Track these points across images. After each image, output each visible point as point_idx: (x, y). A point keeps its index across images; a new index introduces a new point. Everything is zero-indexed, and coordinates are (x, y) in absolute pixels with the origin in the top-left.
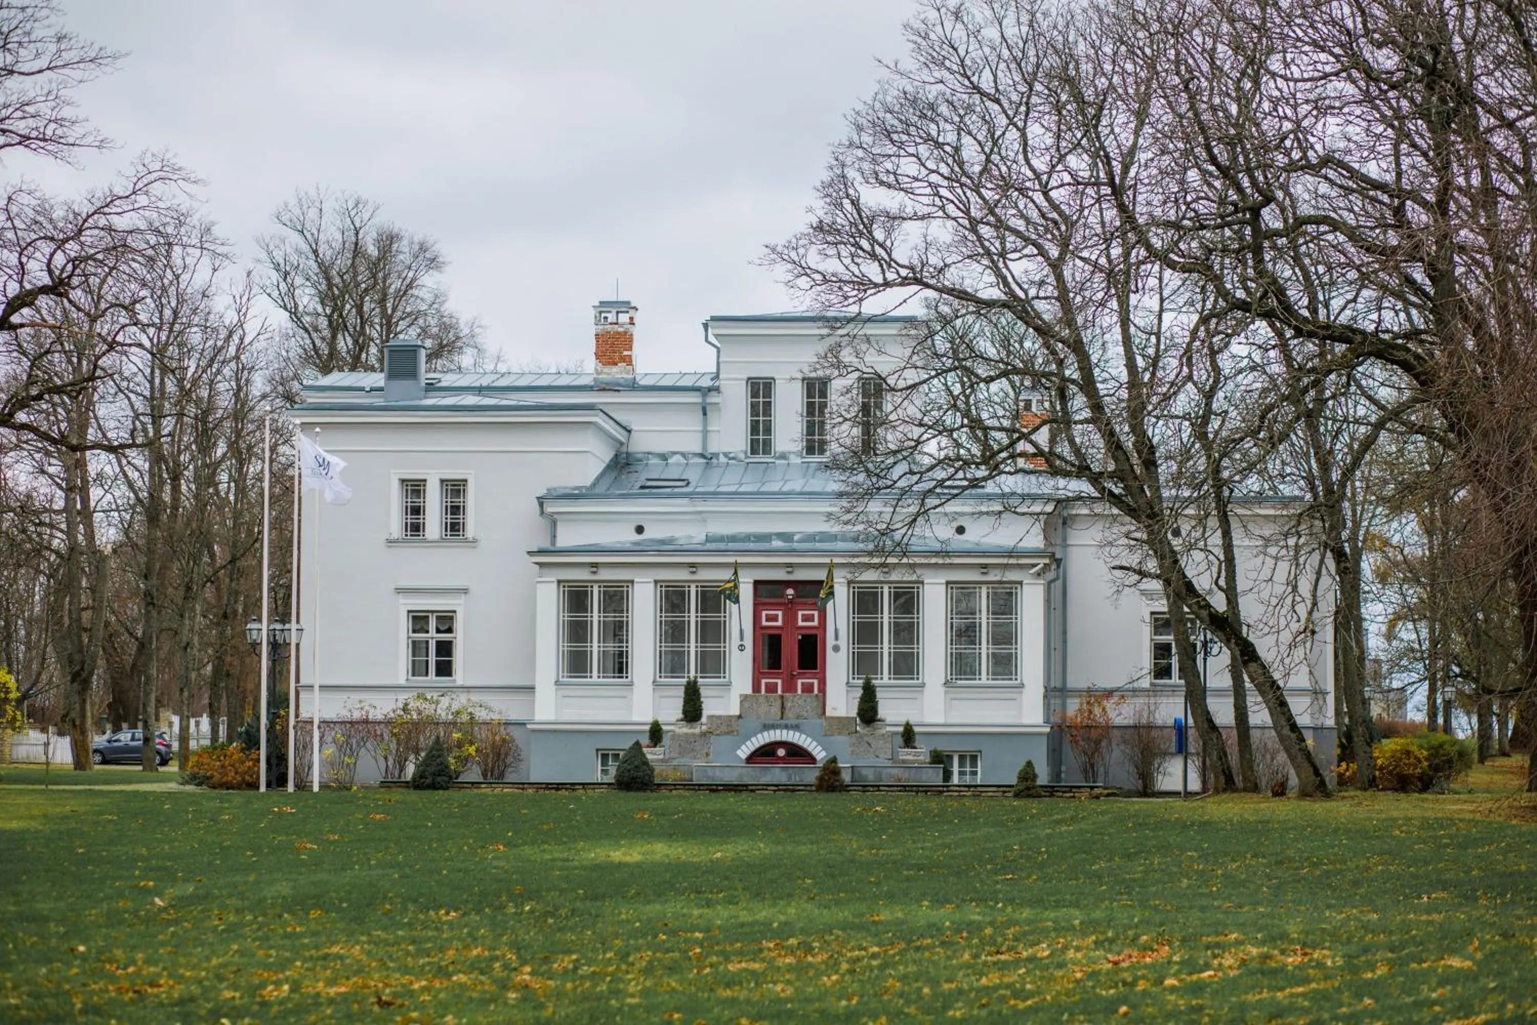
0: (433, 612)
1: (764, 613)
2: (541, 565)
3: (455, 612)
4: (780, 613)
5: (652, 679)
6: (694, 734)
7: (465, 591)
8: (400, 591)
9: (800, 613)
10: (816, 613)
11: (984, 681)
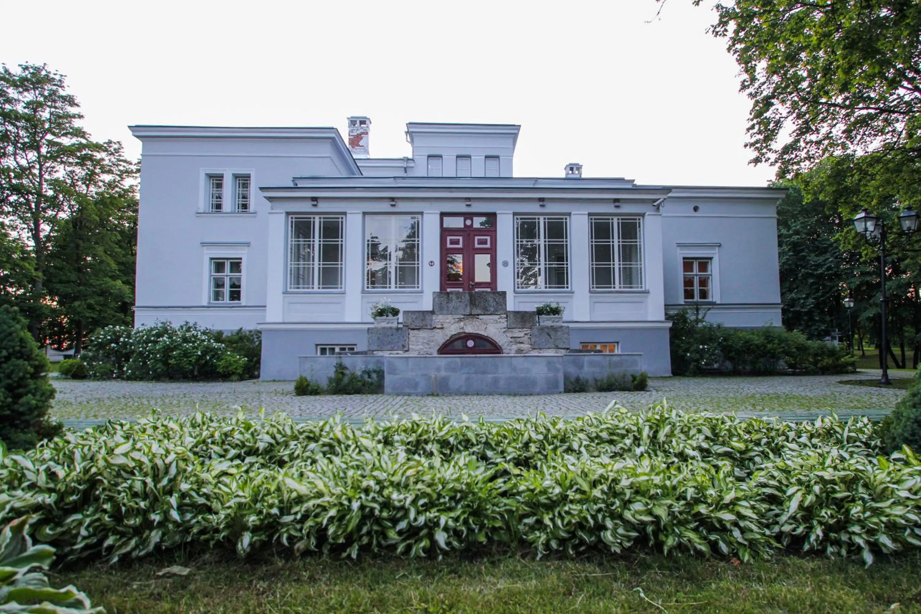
0: (227, 259)
1: (449, 238)
2: (270, 199)
3: (241, 259)
4: (461, 238)
5: (360, 289)
6: (391, 328)
7: (248, 244)
8: (204, 244)
9: (476, 238)
10: (488, 238)
11: (617, 289)
